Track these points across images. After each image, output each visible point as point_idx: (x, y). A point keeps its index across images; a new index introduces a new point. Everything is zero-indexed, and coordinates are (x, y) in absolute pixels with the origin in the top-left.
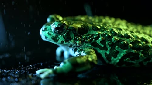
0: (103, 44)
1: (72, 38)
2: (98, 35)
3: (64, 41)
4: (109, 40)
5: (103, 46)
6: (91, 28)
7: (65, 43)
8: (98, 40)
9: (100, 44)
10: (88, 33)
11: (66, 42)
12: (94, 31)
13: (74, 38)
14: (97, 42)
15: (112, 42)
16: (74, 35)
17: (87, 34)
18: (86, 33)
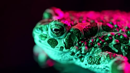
0: (117, 49)
1: (76, 43)
2: (110, 36)
3: (64, 47)
4: (125, 44)
5: (117, 51)
6: (101, 28)
7: (64, 50)
8: (110, 44)
9: (114, 49)
10: (97, 35)
11: (66, 49)
12: (105, 32)
13: (77, 44)
14: (110, 46)
15: (128, 45)
16: (78, 40)
17: (96, 37)
18: (94, 36)
